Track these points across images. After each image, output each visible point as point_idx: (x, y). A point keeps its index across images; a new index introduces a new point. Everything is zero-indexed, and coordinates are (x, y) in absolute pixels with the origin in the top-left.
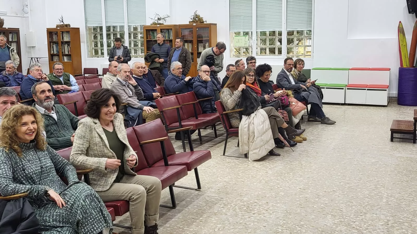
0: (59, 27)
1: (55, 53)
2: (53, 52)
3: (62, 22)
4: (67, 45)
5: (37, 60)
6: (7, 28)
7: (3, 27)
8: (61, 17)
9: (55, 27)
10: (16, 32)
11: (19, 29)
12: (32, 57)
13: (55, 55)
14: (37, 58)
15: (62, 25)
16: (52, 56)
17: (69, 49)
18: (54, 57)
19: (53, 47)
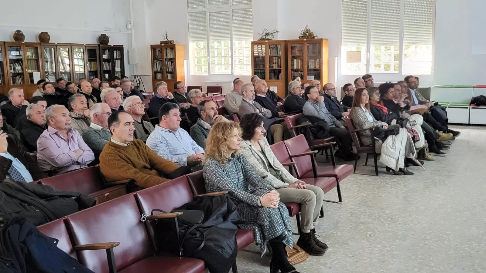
0: (163, 44)
1: (158, 71)
2: (156, 70)
3: (167, 38)
4: (170, 62)
5: (140, 78)
6: (112, 45)
7: (108, 44)
8: (165, 33)
9: (159, 44)
10: (120, 48)
11: (123, 46)
12: (135, 75)
13: (158, 72)
14: (140, 76)
15: (166, 41)
16: (155, 73)
17: (173, 66)
18: (157, 74)
19: (156, 64)
